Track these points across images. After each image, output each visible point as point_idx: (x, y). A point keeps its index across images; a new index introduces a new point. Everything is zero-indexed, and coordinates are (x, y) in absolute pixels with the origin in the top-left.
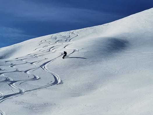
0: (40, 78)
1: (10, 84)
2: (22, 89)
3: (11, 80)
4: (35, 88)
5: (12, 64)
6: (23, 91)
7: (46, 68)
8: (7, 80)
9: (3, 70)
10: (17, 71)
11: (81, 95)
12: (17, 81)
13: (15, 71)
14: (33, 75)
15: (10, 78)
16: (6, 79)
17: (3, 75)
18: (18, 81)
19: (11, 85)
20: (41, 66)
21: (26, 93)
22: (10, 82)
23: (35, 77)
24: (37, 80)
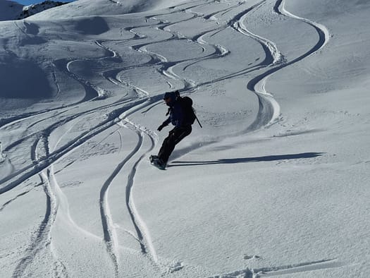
0: (229, 52)
1: (162, 69)
2: (189, 80)
3: (163, 61)
4: (220, 76)
5: (161, 23)
6: (193, 85)
7: (242, 26)
8: (154, 61)
9: (143, 38)
10: (175, 38)
11: (334, 89)
12: (177, 62)
13: (170, 39)
14: (214, 46)
15: (160, 56)
16: (153, 58)
17: (144, 49)
18: (180, 62)
19: (164, 72)
20: (231, 24)
21: (199, 88)
22: (161, 66)
23: (218, 51)
24: (222, 56)
